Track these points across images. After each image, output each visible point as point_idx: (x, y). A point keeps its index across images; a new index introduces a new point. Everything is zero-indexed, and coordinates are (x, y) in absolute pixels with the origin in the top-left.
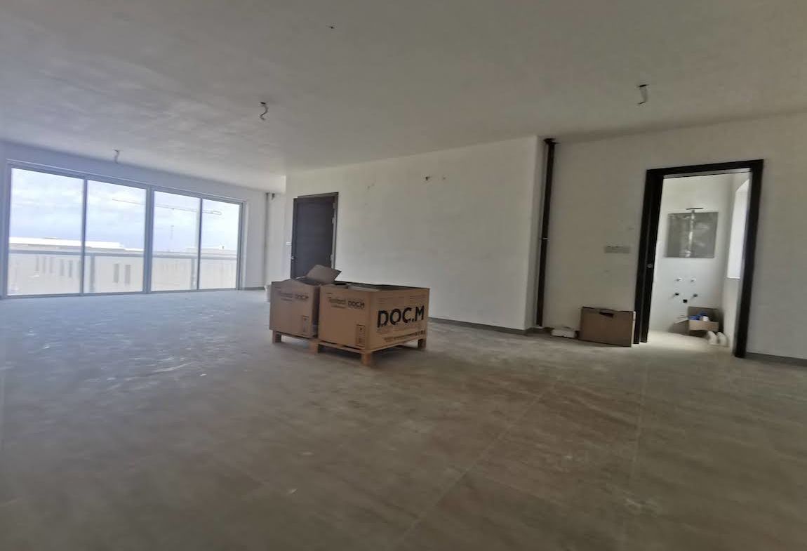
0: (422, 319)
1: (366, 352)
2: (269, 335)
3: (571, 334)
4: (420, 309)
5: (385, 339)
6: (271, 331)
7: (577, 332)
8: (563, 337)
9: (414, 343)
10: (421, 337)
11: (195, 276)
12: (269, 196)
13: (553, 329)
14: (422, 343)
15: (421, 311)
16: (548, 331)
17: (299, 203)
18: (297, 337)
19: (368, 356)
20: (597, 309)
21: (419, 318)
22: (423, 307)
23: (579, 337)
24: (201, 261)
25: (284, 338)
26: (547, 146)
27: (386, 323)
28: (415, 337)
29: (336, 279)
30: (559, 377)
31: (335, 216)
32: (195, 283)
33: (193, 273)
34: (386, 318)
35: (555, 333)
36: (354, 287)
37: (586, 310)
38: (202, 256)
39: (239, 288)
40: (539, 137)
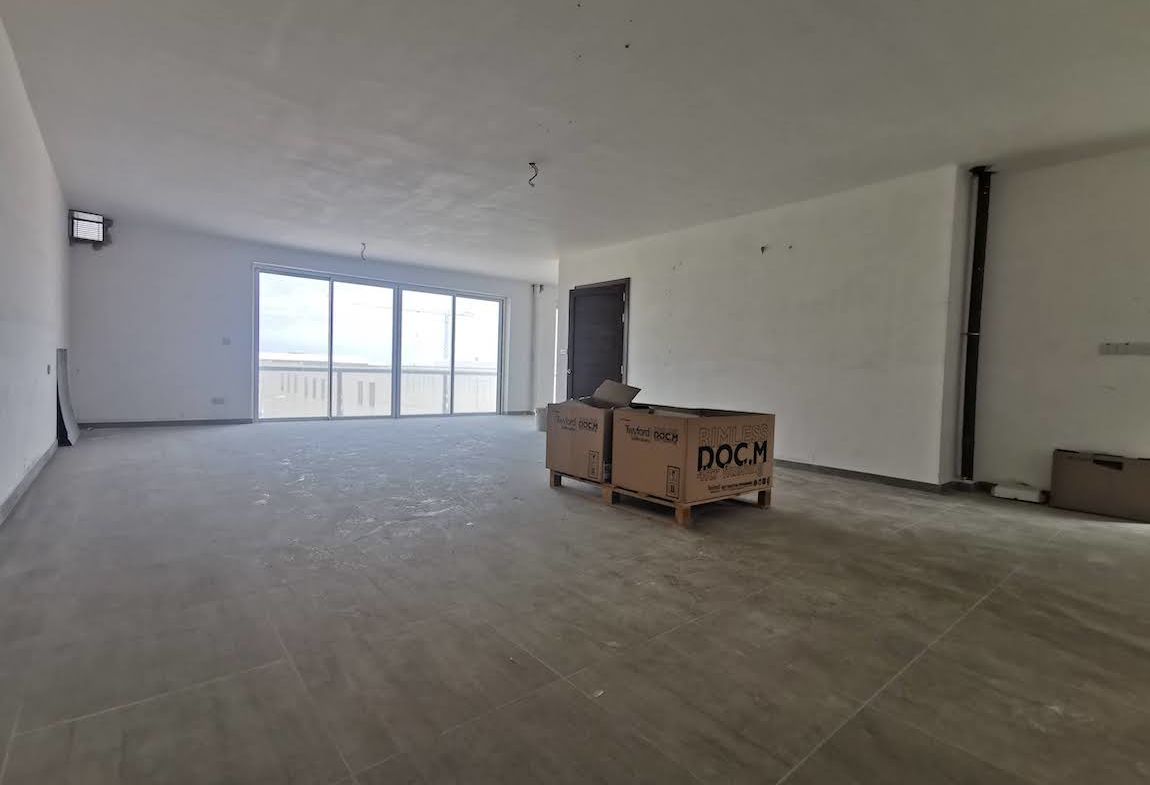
0: (765, 460)
1: (682, 507)
2: (546, 476)
3: (1034, 497)
4: (760, 446)
5: (710, 488)
6: (549, 470)
7: (1044, 492)
8: (1016, 499)
9: (752, 497)
10: (763, 487)
11: (448, 396)
12: (537, 288)
13: (995, 485)
14: (764, 497)
15: (762, 449)
16: (985, 489)
17: (578, 297)
18: (583, 479)
19: (685, 512)
20: (1085, 454)
21: (760, 458)
22: (765, 442)
23: (1049, 501)
24: (456, 377)
25: (565, 481)
26: (976, 180)
27: (709, 465)
28: (753, 487)
29: (634, 401)
30: (1018, 569)
31: (626, 310)
32: (448, 405)
33: (445, 392)
34: (710, 457)
35: (998, 491)
36: (660, 412)
37: (1061, 456)
38: (455, 370)
39: (500, 412)
40: (961, 167)
